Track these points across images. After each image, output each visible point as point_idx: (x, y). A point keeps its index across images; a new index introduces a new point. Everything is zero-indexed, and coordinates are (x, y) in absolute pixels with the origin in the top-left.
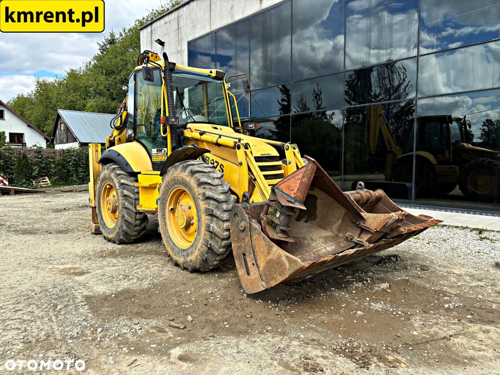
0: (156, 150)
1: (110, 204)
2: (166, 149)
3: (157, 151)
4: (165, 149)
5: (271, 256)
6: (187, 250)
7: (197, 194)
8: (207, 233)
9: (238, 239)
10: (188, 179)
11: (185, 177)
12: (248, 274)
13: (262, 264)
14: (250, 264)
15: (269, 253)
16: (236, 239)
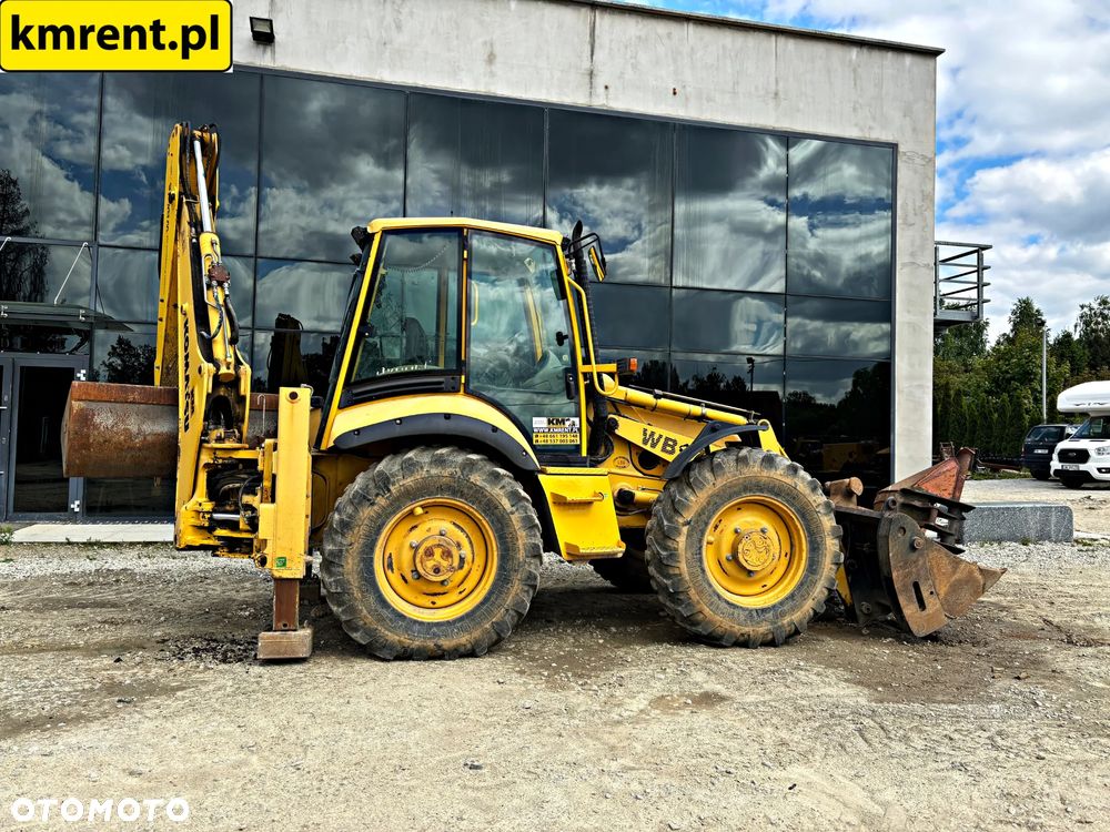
0: (545, 420)
1: (447, 554)
2: (577, 420)
3: (550, 422)
4: (572, 419)
5: (957, 576)
6: (774, 606)
7: (814, 505)
8: (834, 567)
9: (906, 563)
10: (788, 480)
11: (780, 478)
12: (922, 605)
13: (943, 591)
14: (925, 594)
15: (954, 573)
16: (902, 564)
